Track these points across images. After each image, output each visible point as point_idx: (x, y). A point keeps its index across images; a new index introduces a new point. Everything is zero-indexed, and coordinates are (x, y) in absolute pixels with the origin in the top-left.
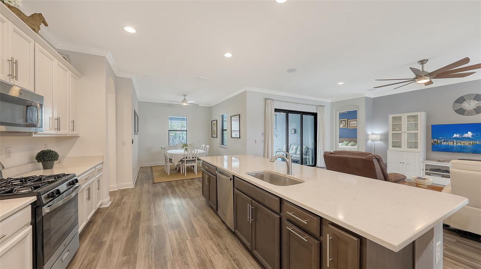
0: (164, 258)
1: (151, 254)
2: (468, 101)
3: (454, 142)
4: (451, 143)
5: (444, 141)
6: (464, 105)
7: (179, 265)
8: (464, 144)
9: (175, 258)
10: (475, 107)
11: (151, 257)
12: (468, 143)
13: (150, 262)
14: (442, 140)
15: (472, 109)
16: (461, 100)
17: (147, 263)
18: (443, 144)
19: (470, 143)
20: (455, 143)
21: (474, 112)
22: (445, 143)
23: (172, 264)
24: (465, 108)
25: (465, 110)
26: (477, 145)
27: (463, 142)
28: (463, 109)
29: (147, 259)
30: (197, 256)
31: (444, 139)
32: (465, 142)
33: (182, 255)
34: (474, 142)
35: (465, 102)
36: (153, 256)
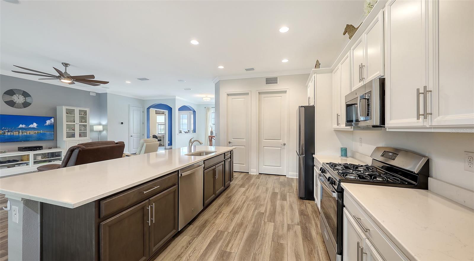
0: (253, 227)
1: (261, 234)
2: (17, 95)
3: (19, 132)
4: (16, 133)
5: (8, 132)
6: (14, 98)
7: (248, 218)
8: (30, 133)
9: (248, 223)
10: (23, 102)
11: (262, 232)
12: (33, 133)
13: (263, 229)
14: (5, 131)
15: (20, 102)
16: (10, 93)
17: (266, 229)
18: (6, 134)
19: (35, 132)
20: (21, 133)
21: (22, 106)
22: (9, 134)
23: (251, 221)
24: (15, 101)
25: (15, 103)
26: (41, 133)
27: (28, 132)
28: (13, 101)
29: (265, 232)
30: (234, 218)
31: (8, 129)
32: (31, 131)
33: (242, 222)
34: (38, 131)
35: (15, 96)
36: (260, 231)
